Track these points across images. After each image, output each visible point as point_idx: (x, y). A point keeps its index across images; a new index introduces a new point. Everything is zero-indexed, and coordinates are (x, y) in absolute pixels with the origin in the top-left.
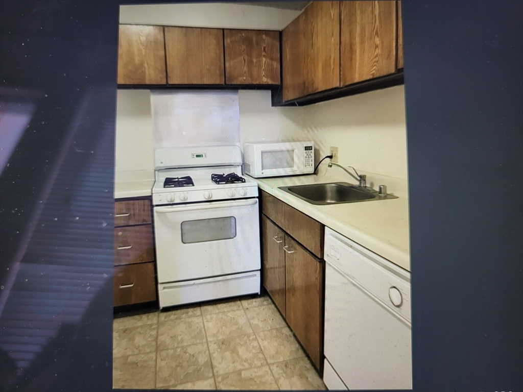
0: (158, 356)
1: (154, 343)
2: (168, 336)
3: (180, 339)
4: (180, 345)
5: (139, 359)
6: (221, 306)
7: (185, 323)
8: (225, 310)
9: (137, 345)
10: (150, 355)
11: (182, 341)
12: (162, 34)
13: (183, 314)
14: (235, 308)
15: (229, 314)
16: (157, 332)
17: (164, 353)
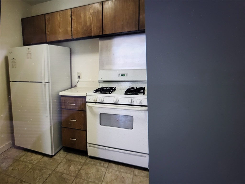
0: (75, 180)
1: (77, 172)
2: (85, 172)
3: (89, 176)
4: (88, 180)
5: (67, 177)
6: (121, 167)
7: (97, 168)
8: (122, 171)
9: (70, 170)
10: (72, 178)
11: (90, 178)
12: (101, 7)
13: (98, 163)
14: (129, 172)
15: (123, 174)
16: (81, 167)
17: (78, 180)
